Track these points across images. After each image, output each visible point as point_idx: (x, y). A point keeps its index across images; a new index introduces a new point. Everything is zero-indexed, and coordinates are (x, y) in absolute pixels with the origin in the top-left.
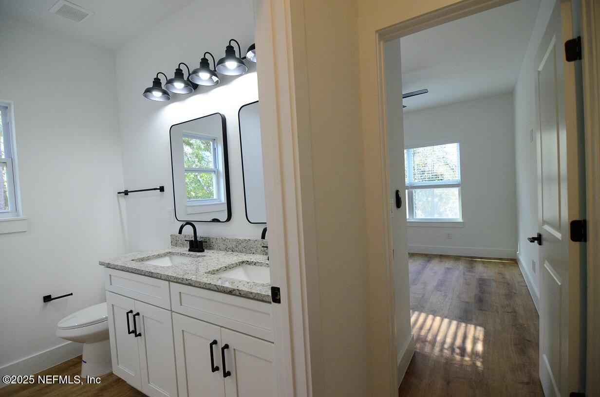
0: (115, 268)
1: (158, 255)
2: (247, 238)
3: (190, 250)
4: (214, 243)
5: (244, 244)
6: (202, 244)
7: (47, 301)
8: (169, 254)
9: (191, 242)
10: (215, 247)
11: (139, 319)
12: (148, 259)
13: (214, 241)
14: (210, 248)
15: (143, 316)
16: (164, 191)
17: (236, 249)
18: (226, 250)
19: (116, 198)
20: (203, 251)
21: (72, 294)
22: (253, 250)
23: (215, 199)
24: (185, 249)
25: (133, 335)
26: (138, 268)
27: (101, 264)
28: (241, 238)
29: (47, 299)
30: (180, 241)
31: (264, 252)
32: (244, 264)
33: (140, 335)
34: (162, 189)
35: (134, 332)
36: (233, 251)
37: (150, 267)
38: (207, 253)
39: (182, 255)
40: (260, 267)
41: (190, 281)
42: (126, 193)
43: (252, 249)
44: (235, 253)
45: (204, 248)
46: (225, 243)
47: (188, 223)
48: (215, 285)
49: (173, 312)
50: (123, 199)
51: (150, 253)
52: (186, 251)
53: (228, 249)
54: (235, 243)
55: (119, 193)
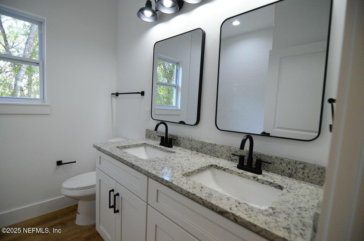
0: (104, 152)
1: (137, 145)
2: (213, 143)
3: (161, 144)
4: (181, 142)
5: (210, 148)
6: (172, 140)
7: (59, 165)
8: (145, 145)
9: (162, 137)
10: (181, 145)
11: (119, 199)
12: (129, 147)
13: (181, 140)
14: (178, 145)
15: (122, 198)
16: (144, 95)
17: (201, 150)
18: (192, 149)
19: (110, 97)
20: (171, 147)
21: (75, 162)
22: (219, 154)
23: (174, 106)
24: (157, 143)
25: (112, 209)
26: (122, 157)
27: (95, 146)
28: (207, 141)
29: (59, 163)
30: (152, 135)
31: (229, 158)
32: (213, 167)
33: (118, 211)
34: (143, 93)
35: (114, 207)
36: (197, 151)
37: (132, 158)
38: (174, 149)
39: (155, 147)
40: (229, 174)
41: (170, 184)
42: (117, 94)
43: (216, 153)
44: (200, 154)
45: (172, 144)
46: (191, 143)
47: (163, 122)
48: (201, 198)
49: (148, 204)
50: (114, 99)
51: (131, 142)
52: (158, 144)
53: (193, 149)
54: (200, 145)
55: (112, 94)
